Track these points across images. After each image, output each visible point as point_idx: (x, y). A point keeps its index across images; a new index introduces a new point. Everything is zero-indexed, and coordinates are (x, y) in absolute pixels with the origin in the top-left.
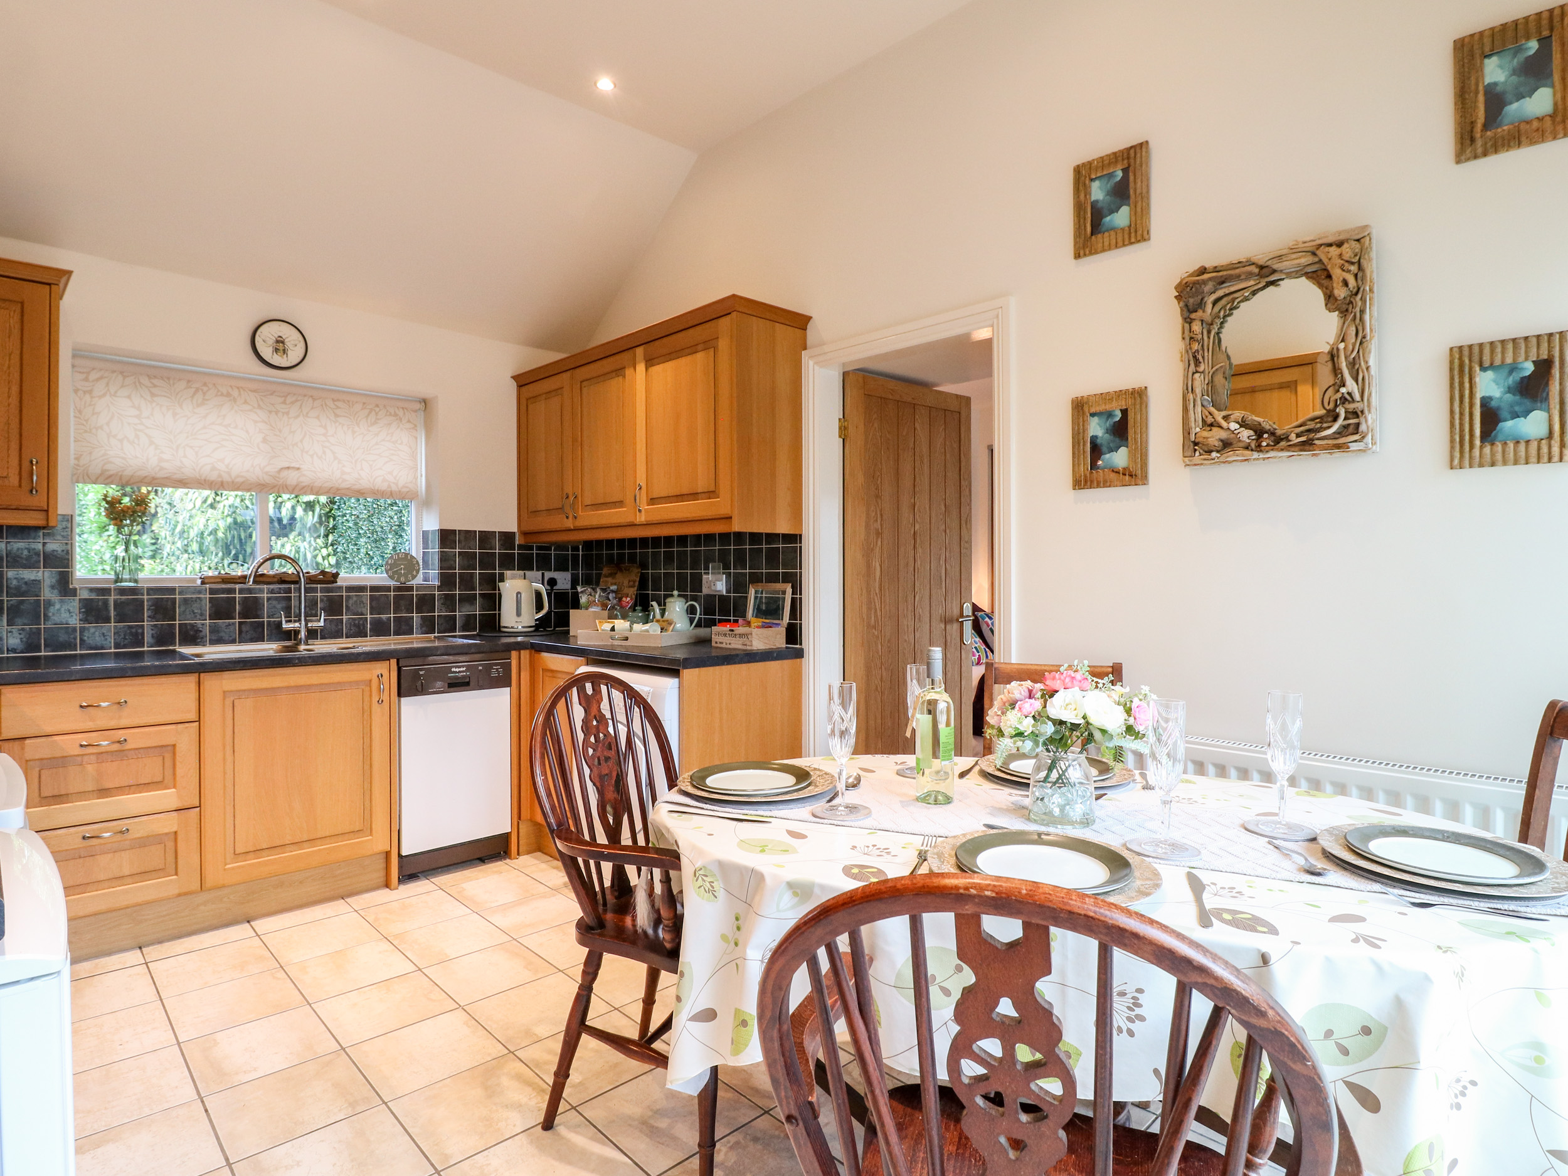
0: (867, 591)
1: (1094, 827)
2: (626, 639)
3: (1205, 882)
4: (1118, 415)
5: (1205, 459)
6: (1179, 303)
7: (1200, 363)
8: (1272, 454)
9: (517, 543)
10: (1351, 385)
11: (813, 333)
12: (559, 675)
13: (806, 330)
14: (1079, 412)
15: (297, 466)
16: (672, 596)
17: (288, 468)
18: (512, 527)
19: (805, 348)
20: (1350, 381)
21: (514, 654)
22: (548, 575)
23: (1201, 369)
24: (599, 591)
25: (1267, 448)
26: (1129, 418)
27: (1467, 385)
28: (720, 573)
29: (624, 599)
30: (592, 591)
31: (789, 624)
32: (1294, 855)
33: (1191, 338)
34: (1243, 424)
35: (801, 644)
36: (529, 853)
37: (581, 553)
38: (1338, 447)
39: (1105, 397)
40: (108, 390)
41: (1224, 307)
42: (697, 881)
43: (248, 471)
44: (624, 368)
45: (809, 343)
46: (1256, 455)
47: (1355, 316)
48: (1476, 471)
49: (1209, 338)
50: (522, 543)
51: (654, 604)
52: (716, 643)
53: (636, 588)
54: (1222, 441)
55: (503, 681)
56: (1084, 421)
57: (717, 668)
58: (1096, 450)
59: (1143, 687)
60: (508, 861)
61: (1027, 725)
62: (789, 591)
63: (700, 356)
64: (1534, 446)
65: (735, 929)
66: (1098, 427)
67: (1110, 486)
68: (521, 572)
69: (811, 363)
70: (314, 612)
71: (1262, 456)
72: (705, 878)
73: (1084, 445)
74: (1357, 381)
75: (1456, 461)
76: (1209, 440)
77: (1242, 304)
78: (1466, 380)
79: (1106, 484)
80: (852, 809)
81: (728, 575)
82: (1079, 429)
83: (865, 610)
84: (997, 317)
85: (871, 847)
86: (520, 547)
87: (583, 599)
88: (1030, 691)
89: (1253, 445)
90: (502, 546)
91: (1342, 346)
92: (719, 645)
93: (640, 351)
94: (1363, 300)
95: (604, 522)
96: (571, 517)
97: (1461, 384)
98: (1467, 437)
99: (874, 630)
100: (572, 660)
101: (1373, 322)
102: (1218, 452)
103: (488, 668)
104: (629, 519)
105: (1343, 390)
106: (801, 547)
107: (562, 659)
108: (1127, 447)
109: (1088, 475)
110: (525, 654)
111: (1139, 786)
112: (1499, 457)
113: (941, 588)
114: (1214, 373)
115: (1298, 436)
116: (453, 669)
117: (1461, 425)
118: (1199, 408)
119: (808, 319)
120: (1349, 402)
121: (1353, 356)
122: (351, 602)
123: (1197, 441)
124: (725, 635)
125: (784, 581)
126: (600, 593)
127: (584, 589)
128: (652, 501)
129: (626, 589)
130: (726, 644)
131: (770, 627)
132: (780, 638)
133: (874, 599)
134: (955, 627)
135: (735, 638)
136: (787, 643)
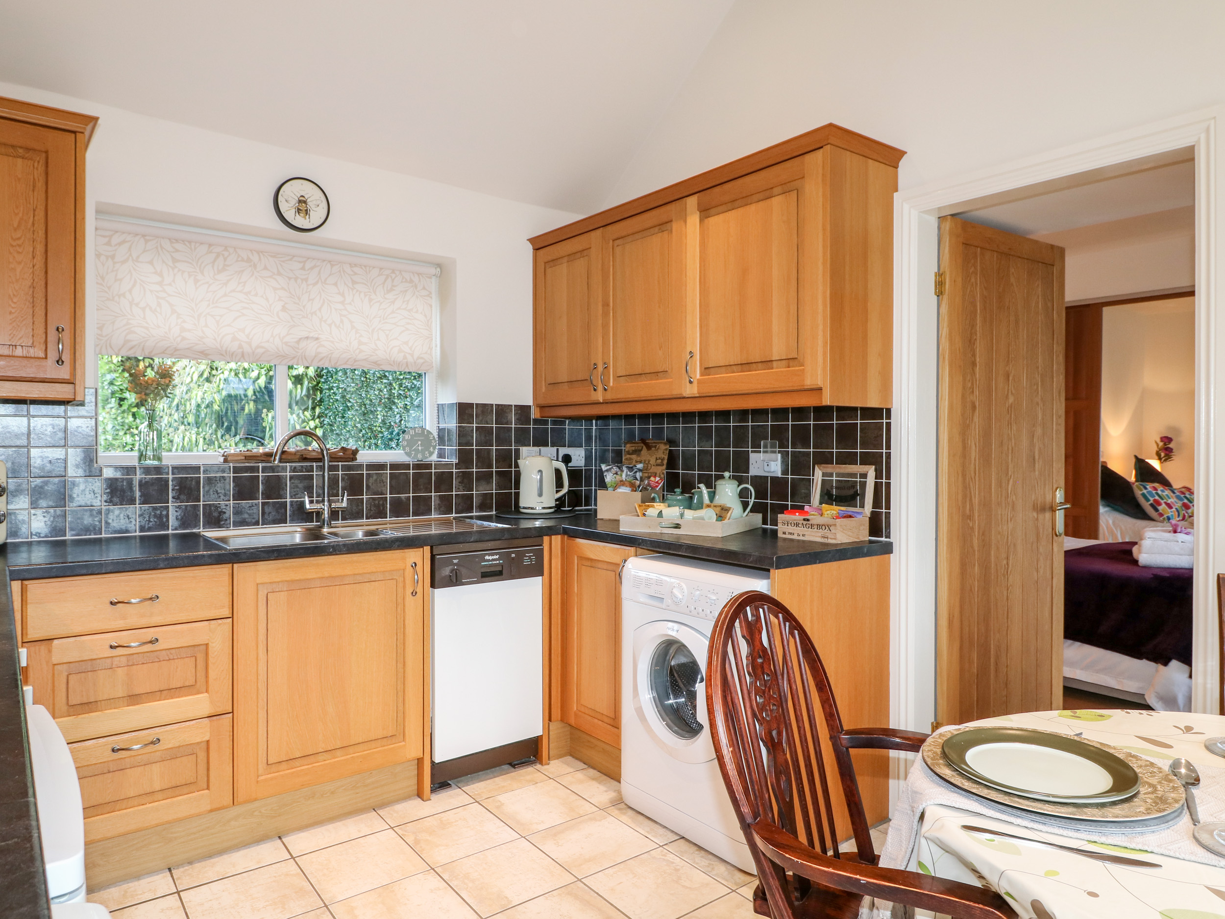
0: (963, 475)
2: (677, 526)
9: (532, 417)
11: (906, 171)
12: (600, 565)
13: (896, 167)
15: (316, 336)
16: (722, 477)
17: (307, 338)
18: (527, 399)
19: (897, 190)
21: (546, 539)
22: (563, 451)
24: (625, 469)
28: (774, 452)
29: (653, 479)
30: (618, 470)
31: (872, 513)
35: (888, 536)
36: (559, 757)
37: (594, 428)
40: (131, 255)
43: (268, 341)
44: (671, 221)
45: (900, 183)
50: (538, 416)
51: (702, 486)
52: (784, 533)
53: (665, 467)
55: (536, 570)
60: (538, 766)
62: (871, 471)
63: (777, 202)
68: (537, 449)
69: (906, 207)
70: (335, 491)
81: (785, 455)
83: (960, 497)
86: (536, 421)
87: (609, 478)
90: (518, 421)
92: (787, 536)
93: (692, 202)
95: (643, 394)
96: (600, 388)
99: (969, 521)
100: (617, 549)
103: (520, 555)
104: (676, 392)
107: (604, 547)
110: (557, 540)
113: (1034, 470)
116: (487, 557)
119: (901, 153)
122: (371, 480)
124: (797, 525)
125: (863, 463)
126: (627, 472)
127: (608, 467)
128: (706, 370)
129: (653, 467)
130: (799, 535)
131: (850, 517)
132: (864, 529)
133: (969, 485)
134: (1048, 515)
135: (810, 529)
136: (871, 535)
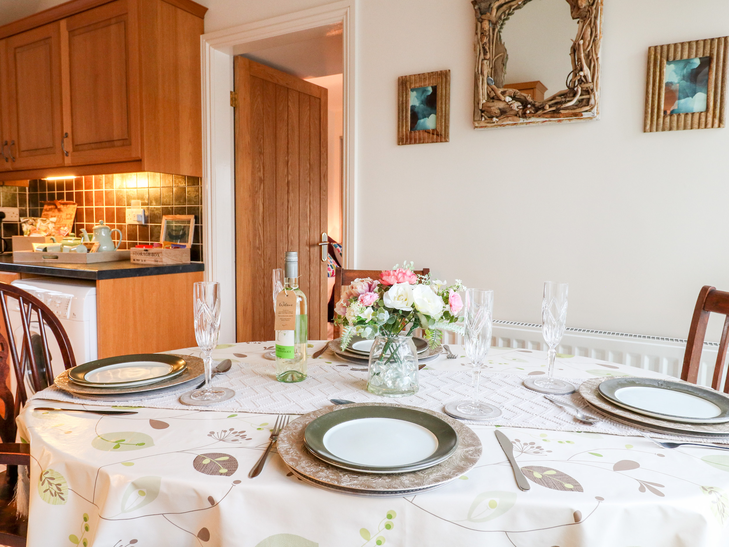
0: (253, 221)
1: (418, 394)
2: (57, 258)
4: (430, 90)
5: (488, 123)
6: (474, 7)
7: (487, 52)
8: (533, 119)
10: (586, 71)
11: (209, 21)
13: (202, 18)
14: (403, 87)
19: (203, 33)
20: (585, 68)
23: (488, 57)
24: (39, 221)
25: (530, 115)
26: (438, 92)
27: (658, 74)
29: (62, 228)
30: (33, 221)
31: (193, 247)
32: (566, 408)
33: (482, 33)
34: (514, 98)
35: (202, 261)
37: (27, 193)
38: (575, 115)
39: (422, 77)
41: (504, 12)
45: (206, 28)
46: (521, 120)
47: (591, 21)
48: (660, 134)
49: (493, 34)
51: (84, 231)
52: (134, 260)
53: (72, 220)
54: (500, 109)
56: (406, 94)
57: (131, 278)
58: (415, 117)
59: (457, 280)
61: (368, 314)
62: (193, 221)
63: (113, 29)
64: (696, 117)
65: (84, 529)
66: (416, 99)
67: (423, 143)
69: (207, 45)
71: (526, 121)
72: (51, 481)
73: (406, 112)
74: (590, 68)
75: (648, 127)
76: (492, 108)
77: (516, 11)
78: (658, 70)
79: (421, 141)
82: (402, 101)
83: (251, 236)
84: (347, 13)
85: (228, 432)
87: (26, 228)
88: (370, 286)
89: (520, 113)
91: (581, 42)
92: (136, 262)
94: (597, 9)
96: (9, 160)
97: (655, 73)
98: (656, 110)
99: (258, 251)
101: (602, 26)
102: (497, 117)
105: (582, 73)
106: (201, 187)
108: (436, 114)
109: (409, 134)
111: (445, 356)
112: (675, 124)
113: (307, 222)
114: (496, 61)
115: (550, 106)
117: (653, 101)
118: (486, 86)
119: (205, 10)
120: (584, 83)
121: (588, 50)
123: (483, 109)
124: (141, 254)
125: (189, 214)
126: (41, 223)
127: (26, 220)
128: (76, 147)
129: (64, 220)
130: (142, 261)
131: (178, 248)
132: (186, 256)
133: (258, 228)
134: (317, 249)
135: (148, 256)
136: (191, 260)
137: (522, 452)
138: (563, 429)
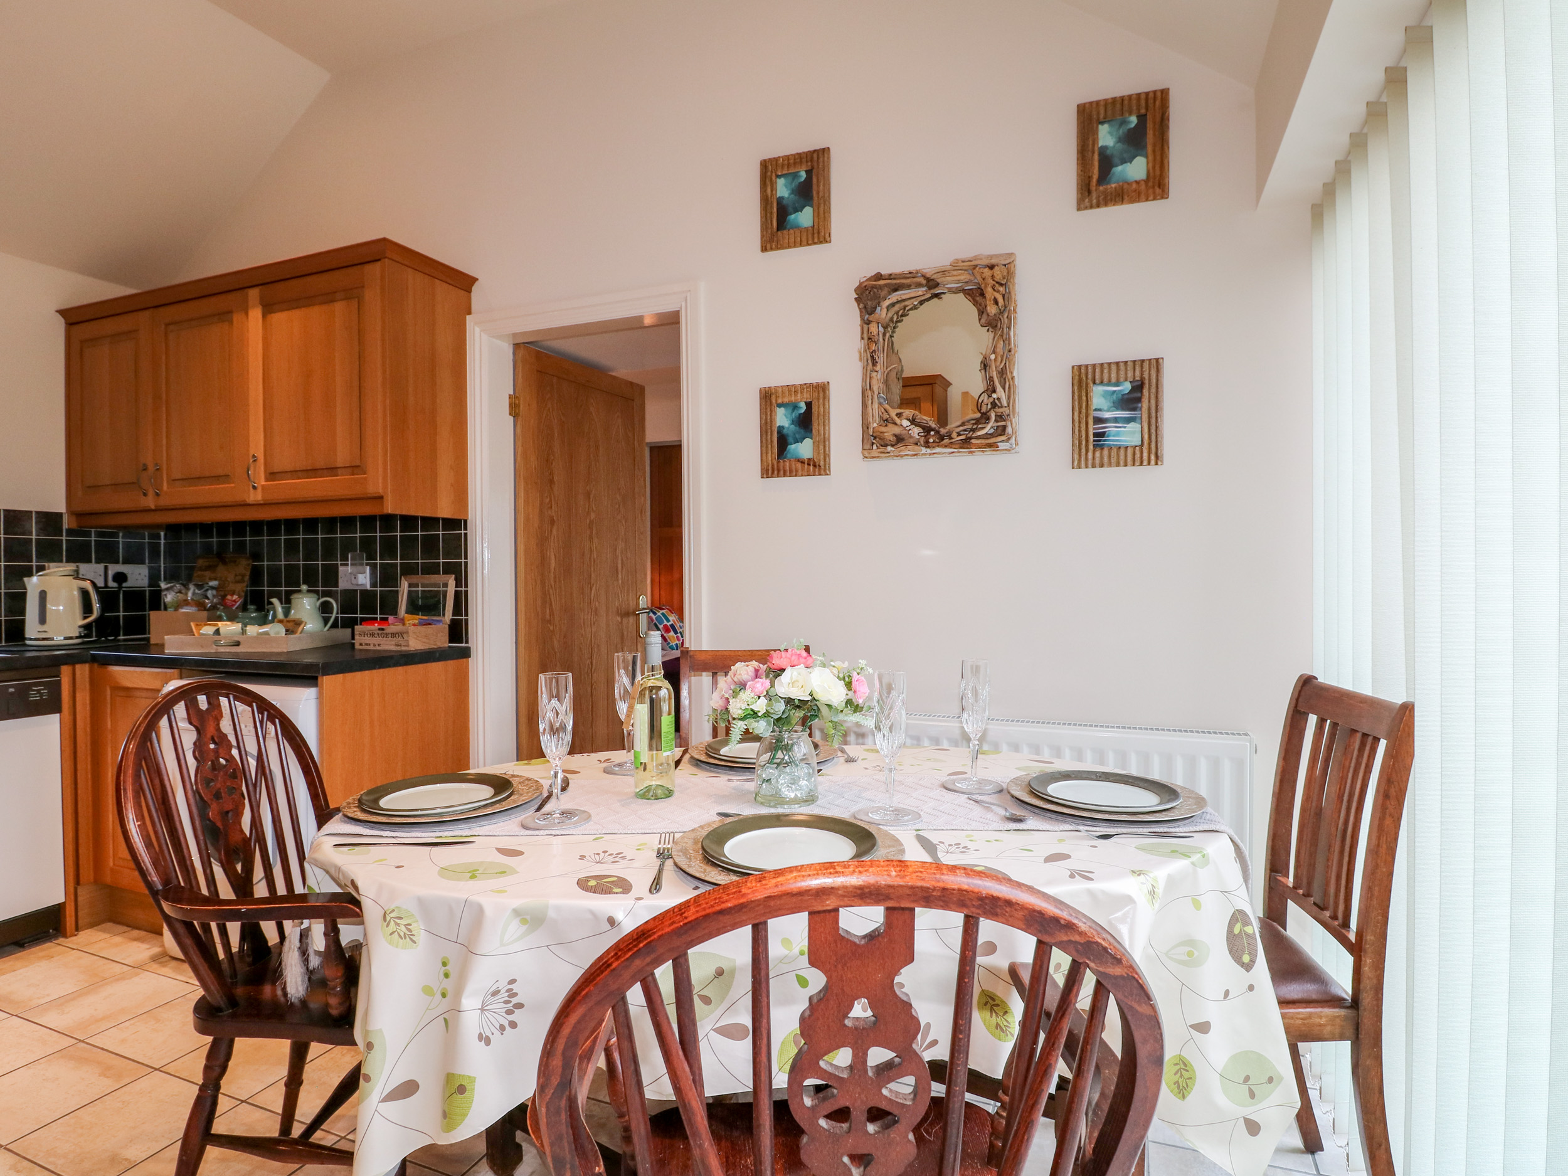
0: (541, 582)
1: (818, 802)
2: (238, 644)
3: (935, 842)
4: (803, 407)
5: (881, 453)
6: (859, 305)
7: (877, 362)
8: (938, 450)
9: (65, 526)
10: (1000, 393)
11: (477, 295)
12: (138, 694)
13: (469, 291)
14: (766, 402)
16: (300, 591)
18: (58, 504)
19: (469, 313)
20: (999, 388)
21: (65, 670)
22: (113, 569)
23: (878, 368)
24: (192, 587)
25: (934, 445)
26: (813, 410)
27: (1084, 398)
28: (362, 564)
29: (229, 597)
30: (182, 587)
31: (452, 620)
32: (993, 807)
33: (869, 339)
34: (913, 421)
35: (467, 642)
36: (92, 925)
37: (162, 541)
38: (990, 446)
39: (791, 389)
41: (897, 313)
42: (387, 926)
44: (230, 312)
45: (475, 306)
46: (924, 450)
47: (1003, 331)
48: (1090, 470)
49: (884, 340)
50: (74, 526)
51: (275, 601)
52: (361, 644)
53: (245, 584)
54: (895, 435)
55: (51, 705)
56: (771, 411)
58: (783, 442)
59: (860, 661)
60: (61, 940)
61: (761, 706)
62: (452, 582)
63: (339, 307)
64: (1130, 451)
65: (442, 976)
66: (784, 417)
67: (796, 476)
68: (71, 567)
69: (477, 330)
71: (929, 451)
72: (398, 921)
73: (771, 435)
74: (1004, 389)
75: (1076, 463)
76: (886, 434)
77: (910, 312)
78: (1084, 394)
79: (792, 473)
80: (567, 814)
81: (373, 567)
82: (766, 419)
83: (539, 603)
84: (686, 297)
85: (602, 855)
86: (70, 532)
87: (169, 598)
88: (757, 671)
89: (922, 440)
90: (42, 530)
91: (993, 357)
92: (365, 647)
93: (254, 294)
94: (1009, 318)
95: (202, 500)
96: (151, 493)
97: (1080, 397)
98: (1084, 443)
100: (158, 673)
101: (1016, 338)
102: (892, 446)
103: (24, 691)
104: (239, 497)
105: (994, 396)
106: (466, 534)
107: (142, 672)
108: (812, 438)
109: (775, 463)
110: (83, 671)
111: (842, 760)
112: (1106, 460)
113: (618, 580)
114: (888, 373)
115: (959, 434)
117: (1080, 431)
118: (876, 405)
119: (474, 280)
120: (999, 407)
121: (1001, 367)
123: (875, 435)
124: (373, 635)
125: (446, 572)
126: (194, 590)
127: (169, 585)
128: (272, 475)
129: (231, 584)
130: (375, 645)
131: (430, 624)
132: (442, 636)
133: (549, 591)
134: (632, 619)
135: (385, 639)
136: (450, 642)
137: (947, 853)
138: (990, 828)
